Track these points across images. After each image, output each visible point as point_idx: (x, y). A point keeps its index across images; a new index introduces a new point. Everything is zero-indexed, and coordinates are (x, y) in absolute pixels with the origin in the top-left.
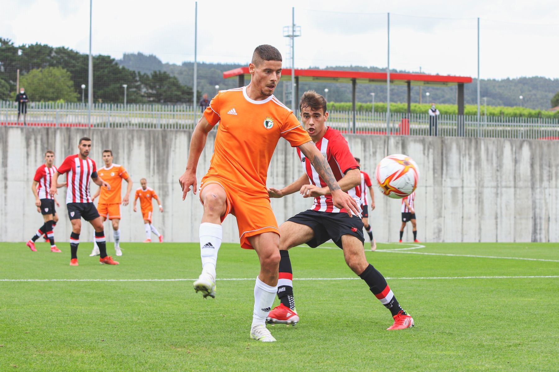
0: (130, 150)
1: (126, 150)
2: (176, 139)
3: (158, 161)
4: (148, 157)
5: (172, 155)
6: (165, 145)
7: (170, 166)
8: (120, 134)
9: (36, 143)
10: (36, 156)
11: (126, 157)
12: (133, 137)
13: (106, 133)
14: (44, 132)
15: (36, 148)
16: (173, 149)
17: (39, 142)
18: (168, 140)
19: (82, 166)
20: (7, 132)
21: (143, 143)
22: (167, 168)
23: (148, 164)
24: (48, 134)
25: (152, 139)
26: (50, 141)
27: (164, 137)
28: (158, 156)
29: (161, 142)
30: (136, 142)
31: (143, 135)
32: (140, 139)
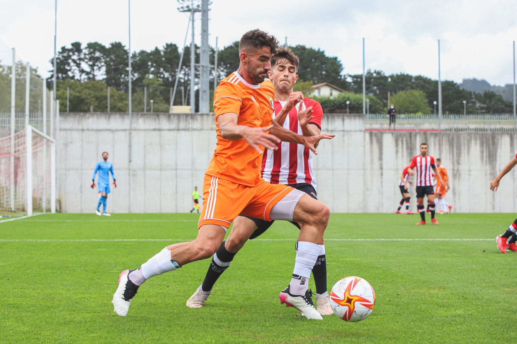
0: (469, 148)
1: (466, 148)
2: (501, 139)
3: (489, 155)
4: (482, 152)
5: (499, 151)
6: (494, 143)
7: (498, 158)
8: (462, 136)
9: (402, 143)
10: (402, 152)
11: (466, 152)
12: (471, 138)
13: (451, 135)
14: (408, 136)
15: (402, 146)
16: (499, 146)
17: (405, 143)
18: (496, 140)
19: (421, 162)
20: (382, 136)
21: (478, 142)
22: (496, 160)
23: (482, 158)
24: (410, 137)
25: (484, 139)
26: (413, 142)
27: (493, 138)
28: (489, 151)
29: (491, 142)
30: (473, 142)
31: (478, 136)
32: (476, 139)
